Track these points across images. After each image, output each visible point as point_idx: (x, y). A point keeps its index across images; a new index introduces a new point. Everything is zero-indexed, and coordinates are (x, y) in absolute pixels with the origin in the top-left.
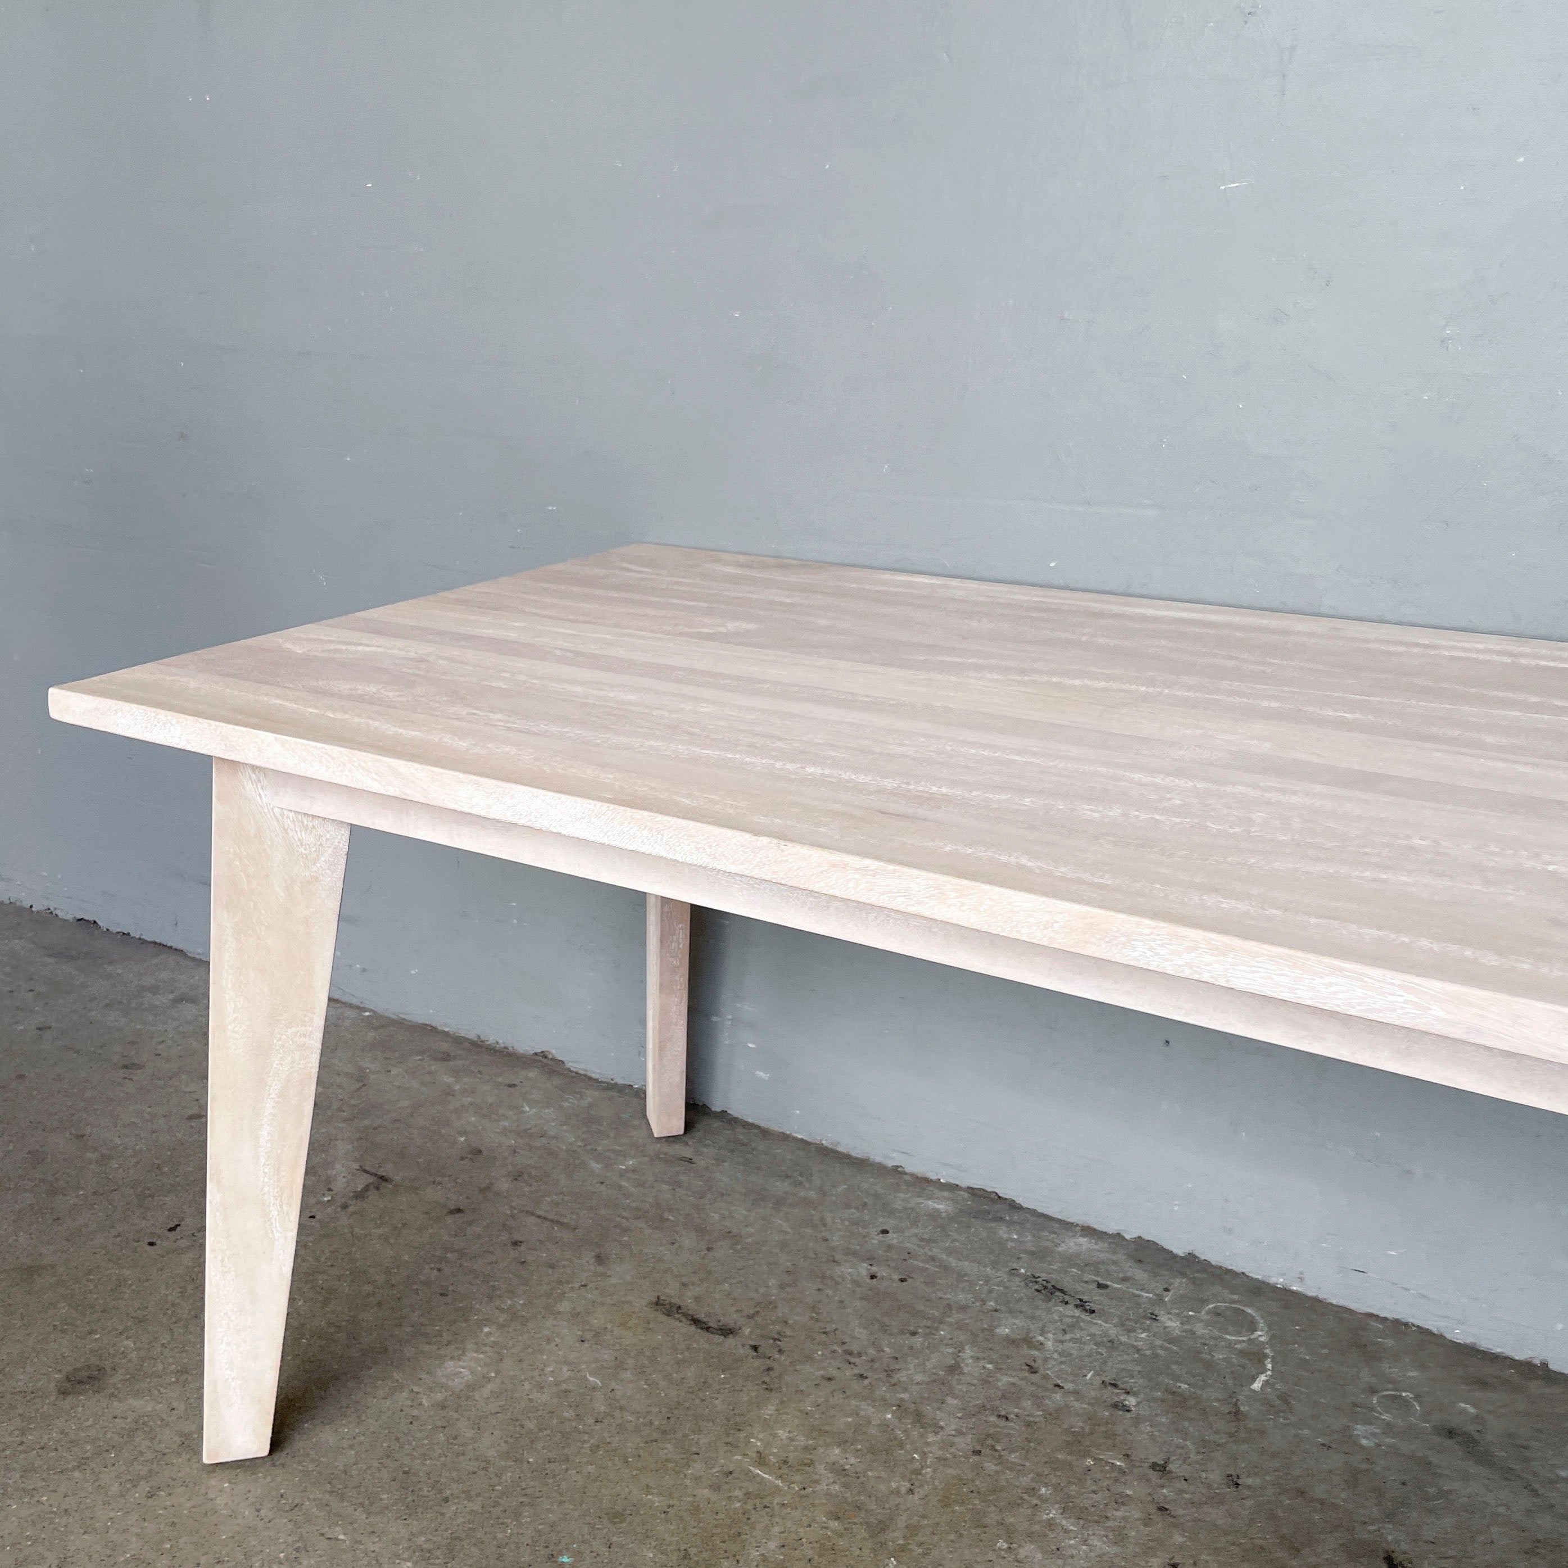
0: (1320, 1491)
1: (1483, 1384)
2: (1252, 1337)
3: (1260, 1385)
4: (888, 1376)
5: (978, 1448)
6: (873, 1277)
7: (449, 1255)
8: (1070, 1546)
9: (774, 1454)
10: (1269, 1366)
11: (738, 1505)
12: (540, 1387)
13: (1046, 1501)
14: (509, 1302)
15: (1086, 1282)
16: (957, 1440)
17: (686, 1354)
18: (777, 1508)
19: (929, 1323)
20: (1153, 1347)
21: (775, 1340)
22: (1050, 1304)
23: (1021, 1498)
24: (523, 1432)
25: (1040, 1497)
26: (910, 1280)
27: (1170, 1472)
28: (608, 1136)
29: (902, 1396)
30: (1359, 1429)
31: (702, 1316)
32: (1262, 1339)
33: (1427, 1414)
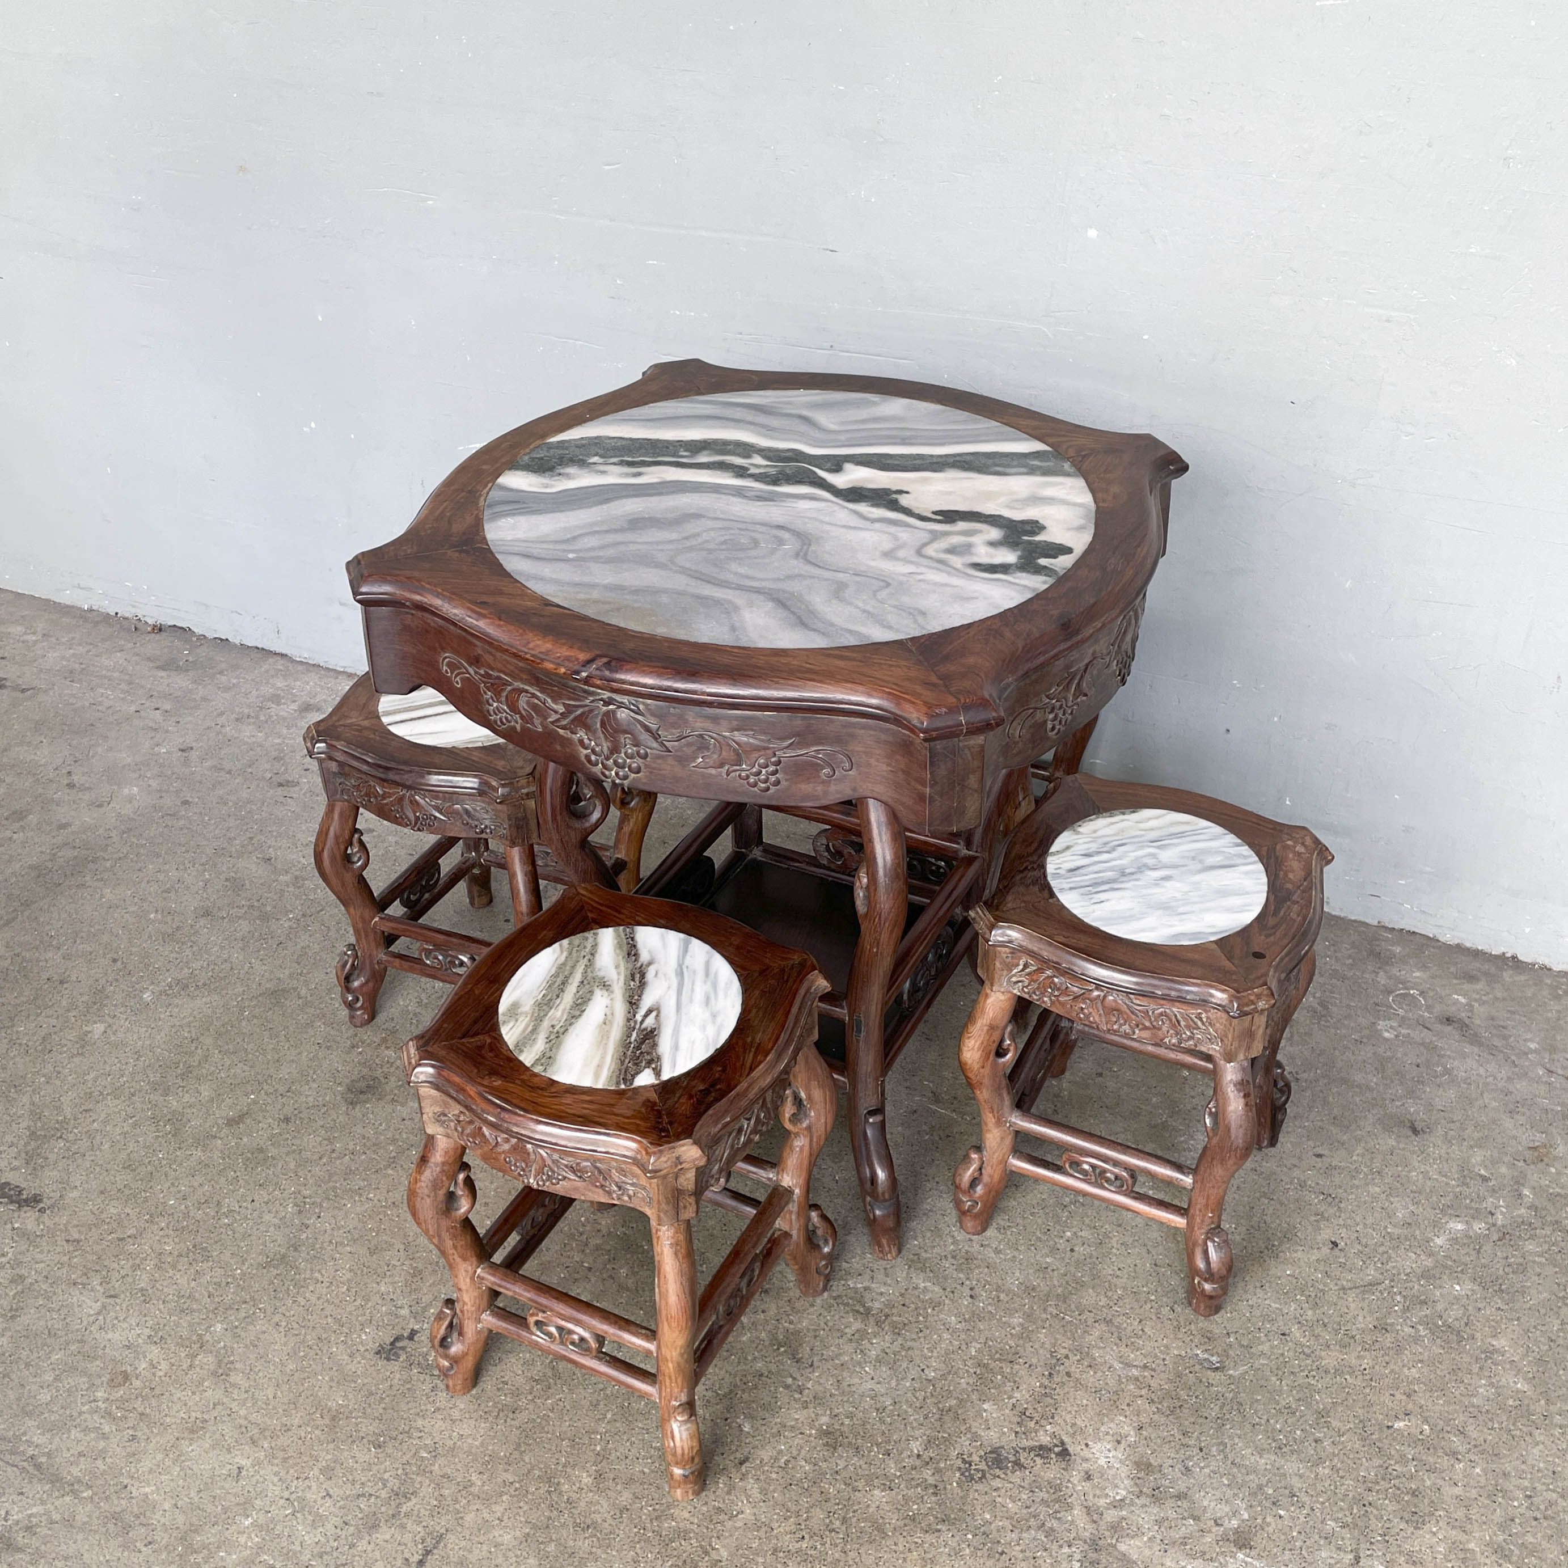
1: (1471, 978)
5: (1100, 1070)
8: (1182, 1142)
9: (945, 1094)
11: (927, 1137)
13: (1159, 1108)
16: (1082, 1067)
18: (958, 1136)
23: (1140, 1108)
25: (1154, 1105)
30: (1381, 1025)
33: (1429, 1008)
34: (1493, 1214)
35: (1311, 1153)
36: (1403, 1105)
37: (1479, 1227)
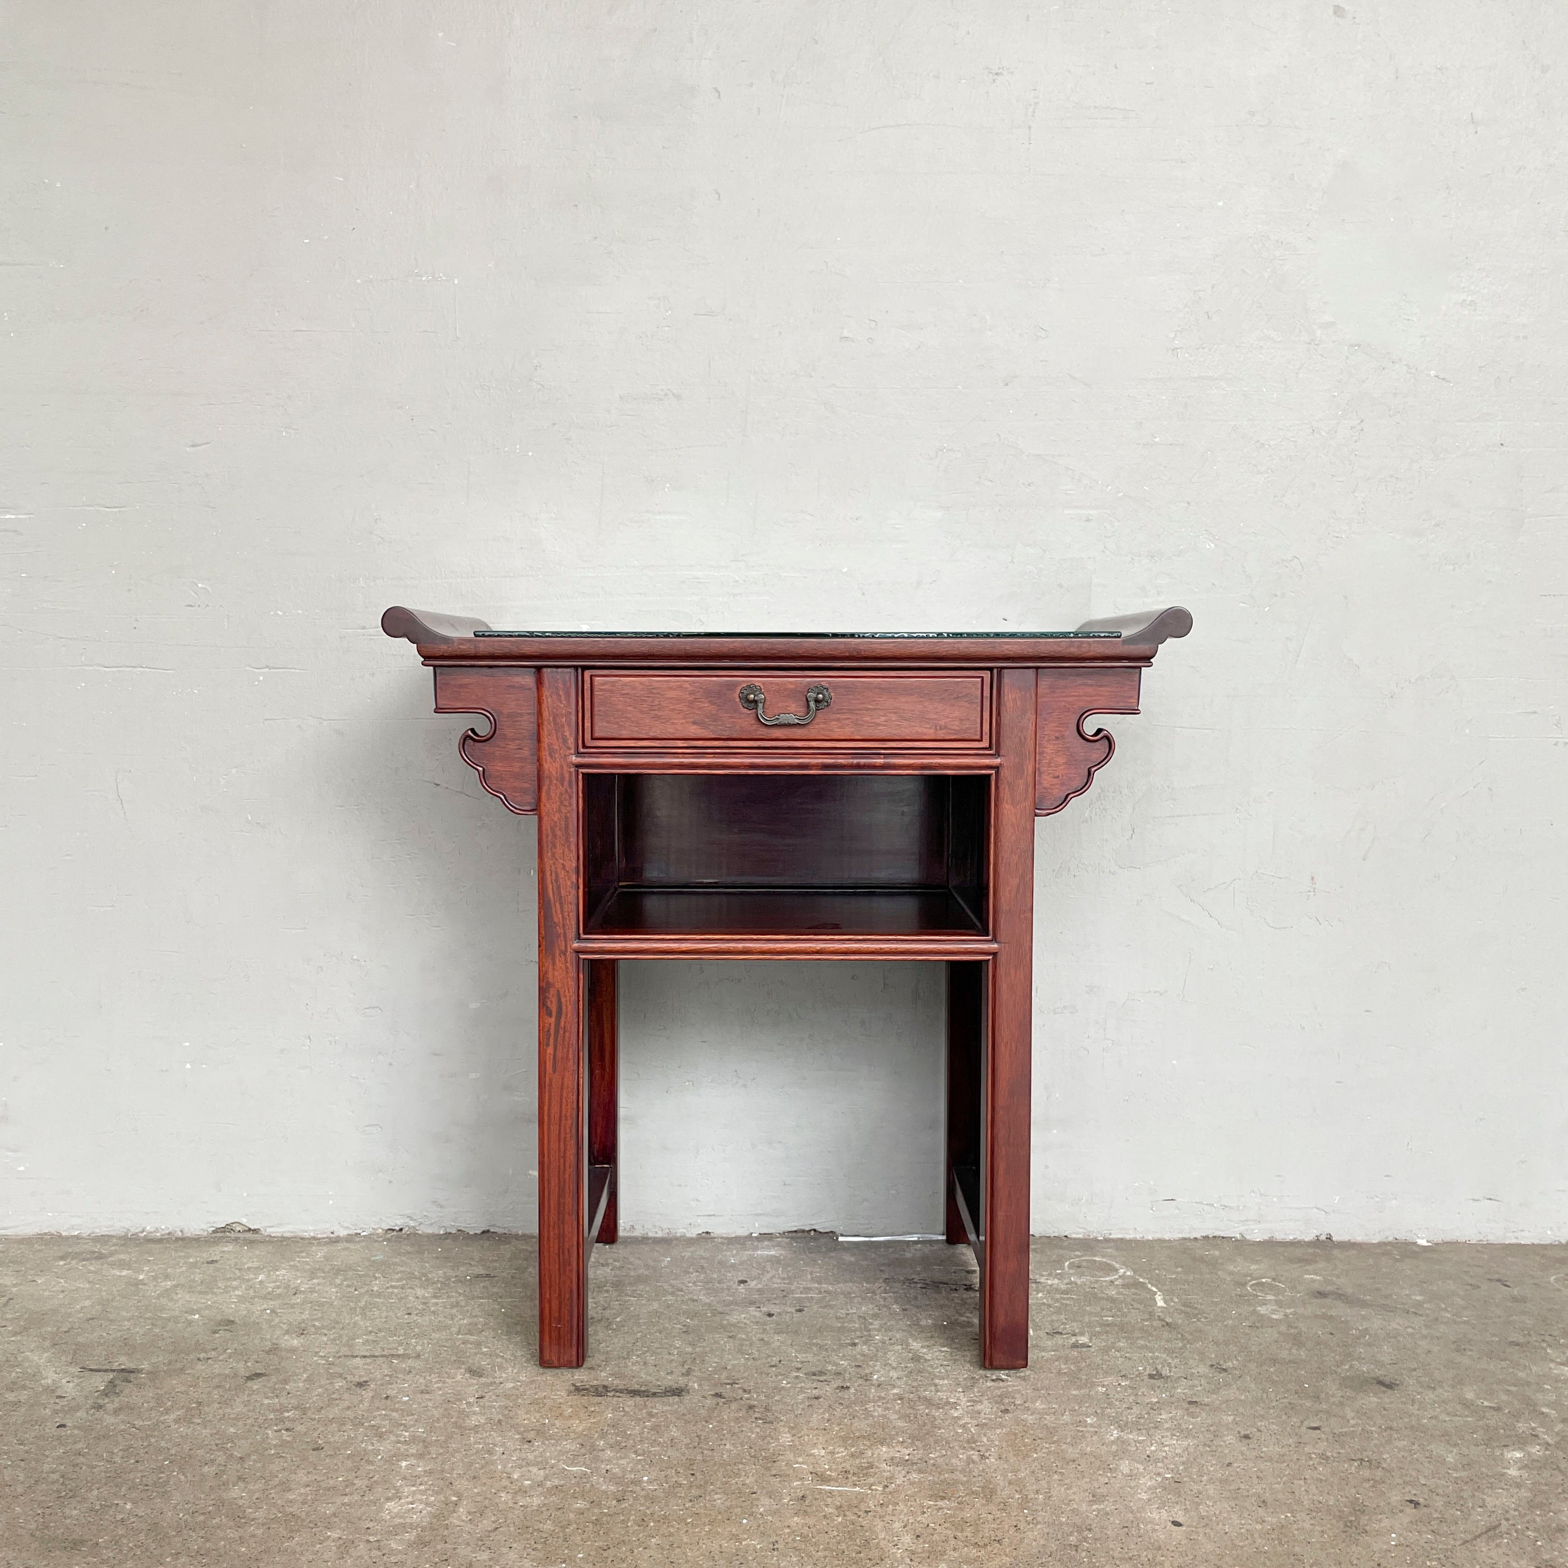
0: (1284, 1354)
1: (1305, 1260)
2: (1120, 1274)
3: (1162, 1302)
4: (866, 1380)
5: (1003, 1407)
6: (770, 1315)
7: (286, 1414)
9: (830, 1469)
10: (1154, 1289)
11: (840, 1519)
12: (523, 1491)
13: (1100, 1426)
14: (407, 1434)
15: (955, 1272)
16: (979, 1407)
17: (653, 1420)
18: (878, 1509)
19: (858, 1333)
20: (1057, 1300)
21: (731, 1384)
22: (944, 1293)
23: (1078, 1431)
24: (544, 1536)
25: (1092, 1425)
26: (806, 1309)
27: (1168, 1377)
28: (376, 1278)
29: (895, 1391)
30: (1262, 1310)
31: (637, 1387)
32: (1128, 1273)
33: (1293, 1288)
34: (1536, 1436)
35: (1303, 1429)
36: (1351, 1367)
37: (1536, 1450)
